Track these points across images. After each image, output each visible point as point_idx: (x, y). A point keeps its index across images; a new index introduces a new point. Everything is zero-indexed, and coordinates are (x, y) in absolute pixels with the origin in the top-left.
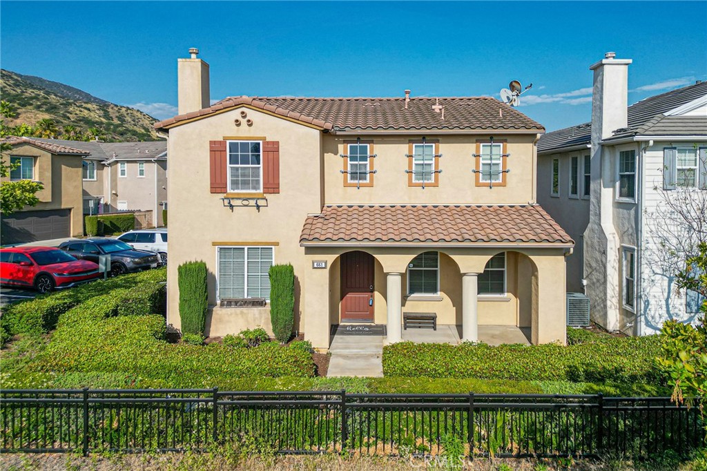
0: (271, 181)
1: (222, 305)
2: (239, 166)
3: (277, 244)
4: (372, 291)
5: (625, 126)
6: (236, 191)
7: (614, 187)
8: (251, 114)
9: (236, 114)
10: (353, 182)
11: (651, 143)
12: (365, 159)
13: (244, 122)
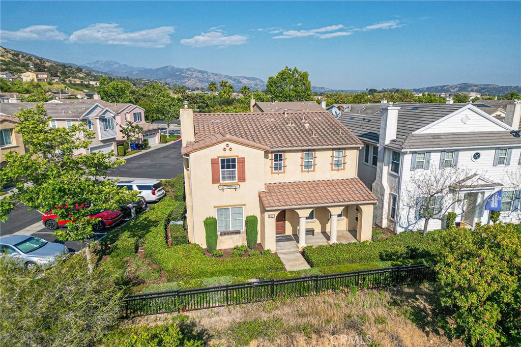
0: (241, 176)
1: (221, 235)
2: (226, 170)
3: (245, 205)
4: (285, 220)
5: (394, 138)
6: (224, 182)
7: (389, 166)
8: (231, 145)
9: (223, 145)
10: (275, 171)
11: (408, 152)
12: (281, 160)
13: (227, 149)
